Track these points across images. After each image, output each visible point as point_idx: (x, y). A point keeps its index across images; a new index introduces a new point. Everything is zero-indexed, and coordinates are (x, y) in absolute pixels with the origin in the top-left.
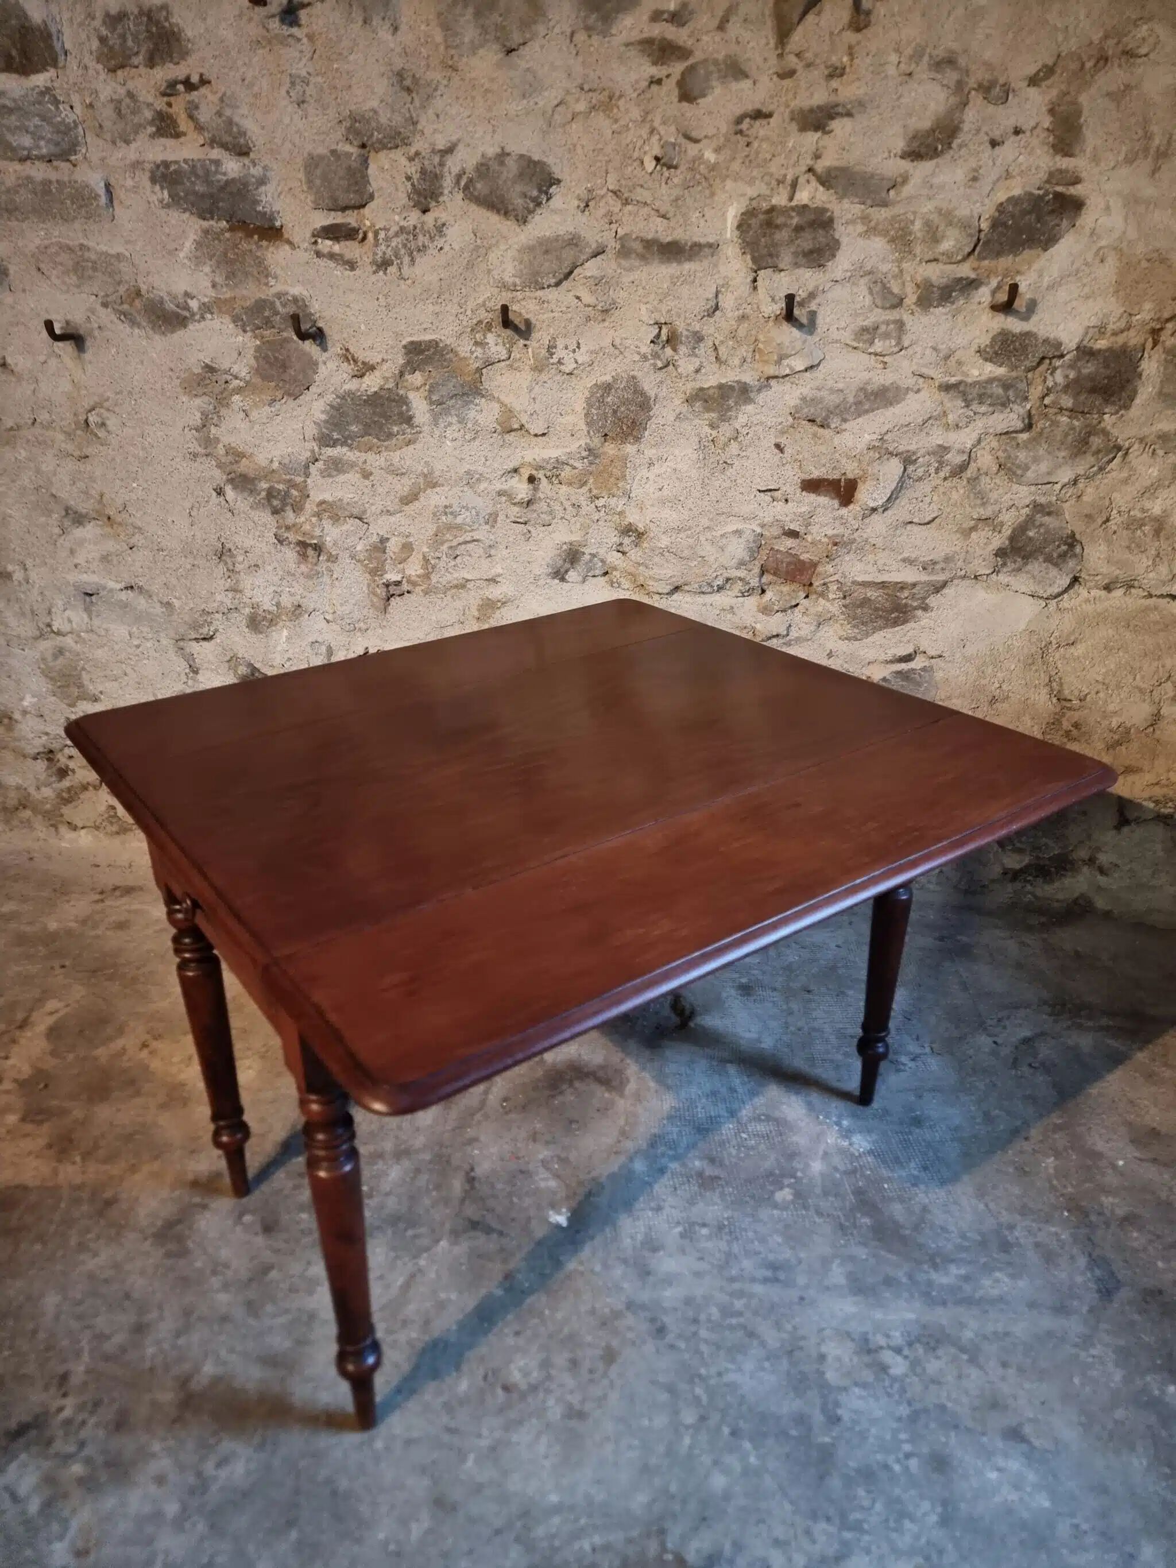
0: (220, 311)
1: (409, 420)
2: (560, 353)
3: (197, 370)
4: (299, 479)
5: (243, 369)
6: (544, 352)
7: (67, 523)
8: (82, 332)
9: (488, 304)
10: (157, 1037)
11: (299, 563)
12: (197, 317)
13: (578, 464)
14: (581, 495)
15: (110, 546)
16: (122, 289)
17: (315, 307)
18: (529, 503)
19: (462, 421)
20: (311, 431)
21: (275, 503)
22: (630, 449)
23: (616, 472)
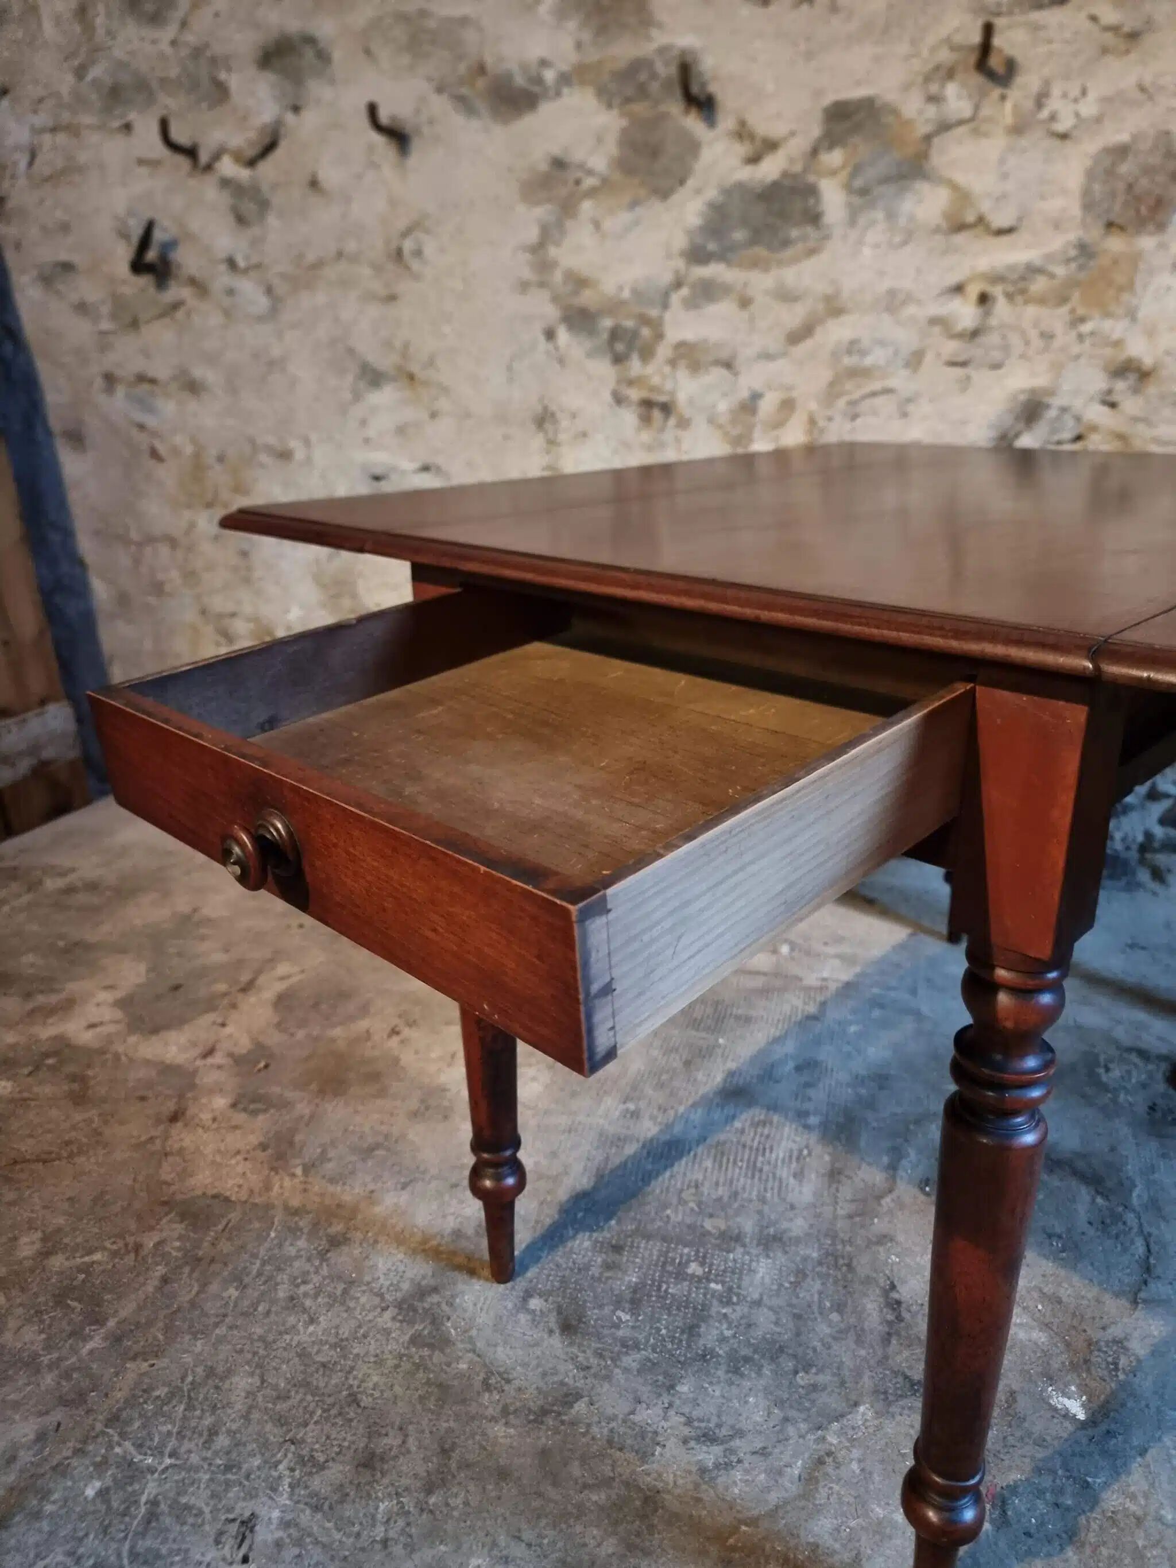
0: (583, 83)
1: (815, 218)
2: (1055, 103)
3: (544, 167)
4: (654, 313)
5: (599, 162)
6: (1029, 104)
7: (362, 385)
8: (408, 129)
9: (958, 39)
10: (412, 1024)
11: (639, 430)
12: (552, 93)
13: (1060, 271)
14: (1056, 318)
15: (409, 414)
16: (462, 68)
17: (708, 64)
18: (975, 334)
19: (891, 216)
20: (680, 242)
21: (620, 347)
22: (1147, 242)
23: (1120, 279)
